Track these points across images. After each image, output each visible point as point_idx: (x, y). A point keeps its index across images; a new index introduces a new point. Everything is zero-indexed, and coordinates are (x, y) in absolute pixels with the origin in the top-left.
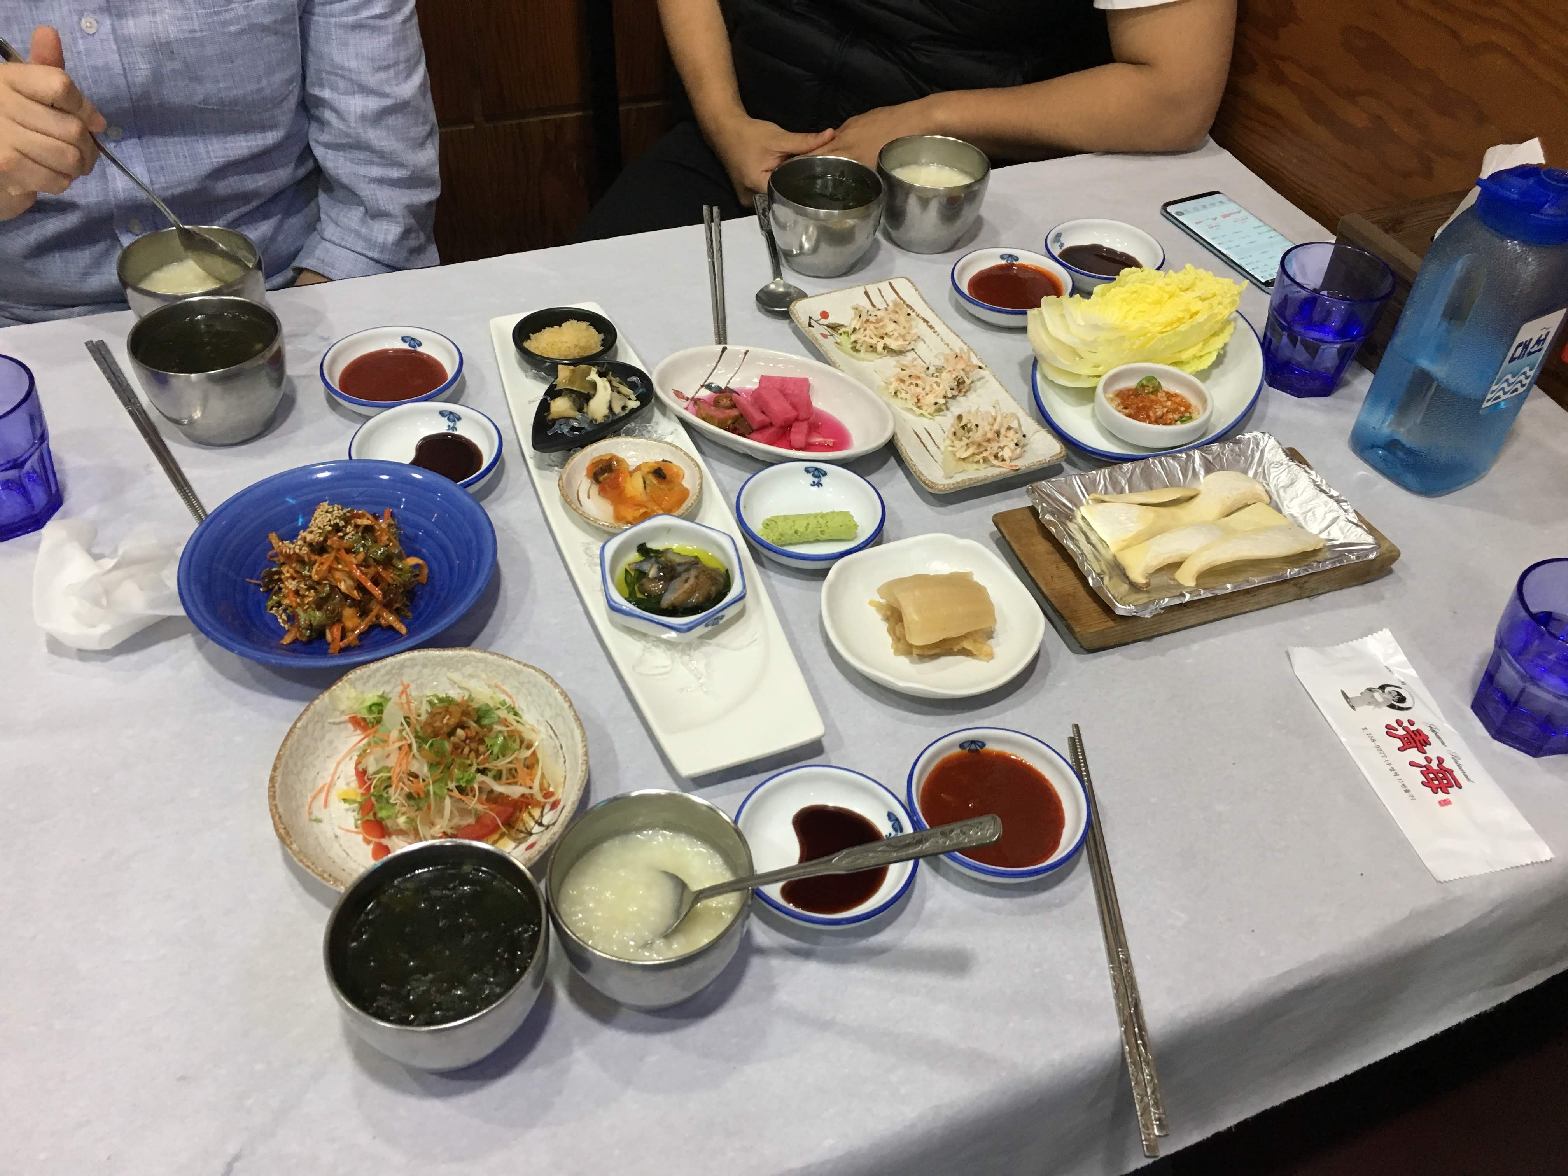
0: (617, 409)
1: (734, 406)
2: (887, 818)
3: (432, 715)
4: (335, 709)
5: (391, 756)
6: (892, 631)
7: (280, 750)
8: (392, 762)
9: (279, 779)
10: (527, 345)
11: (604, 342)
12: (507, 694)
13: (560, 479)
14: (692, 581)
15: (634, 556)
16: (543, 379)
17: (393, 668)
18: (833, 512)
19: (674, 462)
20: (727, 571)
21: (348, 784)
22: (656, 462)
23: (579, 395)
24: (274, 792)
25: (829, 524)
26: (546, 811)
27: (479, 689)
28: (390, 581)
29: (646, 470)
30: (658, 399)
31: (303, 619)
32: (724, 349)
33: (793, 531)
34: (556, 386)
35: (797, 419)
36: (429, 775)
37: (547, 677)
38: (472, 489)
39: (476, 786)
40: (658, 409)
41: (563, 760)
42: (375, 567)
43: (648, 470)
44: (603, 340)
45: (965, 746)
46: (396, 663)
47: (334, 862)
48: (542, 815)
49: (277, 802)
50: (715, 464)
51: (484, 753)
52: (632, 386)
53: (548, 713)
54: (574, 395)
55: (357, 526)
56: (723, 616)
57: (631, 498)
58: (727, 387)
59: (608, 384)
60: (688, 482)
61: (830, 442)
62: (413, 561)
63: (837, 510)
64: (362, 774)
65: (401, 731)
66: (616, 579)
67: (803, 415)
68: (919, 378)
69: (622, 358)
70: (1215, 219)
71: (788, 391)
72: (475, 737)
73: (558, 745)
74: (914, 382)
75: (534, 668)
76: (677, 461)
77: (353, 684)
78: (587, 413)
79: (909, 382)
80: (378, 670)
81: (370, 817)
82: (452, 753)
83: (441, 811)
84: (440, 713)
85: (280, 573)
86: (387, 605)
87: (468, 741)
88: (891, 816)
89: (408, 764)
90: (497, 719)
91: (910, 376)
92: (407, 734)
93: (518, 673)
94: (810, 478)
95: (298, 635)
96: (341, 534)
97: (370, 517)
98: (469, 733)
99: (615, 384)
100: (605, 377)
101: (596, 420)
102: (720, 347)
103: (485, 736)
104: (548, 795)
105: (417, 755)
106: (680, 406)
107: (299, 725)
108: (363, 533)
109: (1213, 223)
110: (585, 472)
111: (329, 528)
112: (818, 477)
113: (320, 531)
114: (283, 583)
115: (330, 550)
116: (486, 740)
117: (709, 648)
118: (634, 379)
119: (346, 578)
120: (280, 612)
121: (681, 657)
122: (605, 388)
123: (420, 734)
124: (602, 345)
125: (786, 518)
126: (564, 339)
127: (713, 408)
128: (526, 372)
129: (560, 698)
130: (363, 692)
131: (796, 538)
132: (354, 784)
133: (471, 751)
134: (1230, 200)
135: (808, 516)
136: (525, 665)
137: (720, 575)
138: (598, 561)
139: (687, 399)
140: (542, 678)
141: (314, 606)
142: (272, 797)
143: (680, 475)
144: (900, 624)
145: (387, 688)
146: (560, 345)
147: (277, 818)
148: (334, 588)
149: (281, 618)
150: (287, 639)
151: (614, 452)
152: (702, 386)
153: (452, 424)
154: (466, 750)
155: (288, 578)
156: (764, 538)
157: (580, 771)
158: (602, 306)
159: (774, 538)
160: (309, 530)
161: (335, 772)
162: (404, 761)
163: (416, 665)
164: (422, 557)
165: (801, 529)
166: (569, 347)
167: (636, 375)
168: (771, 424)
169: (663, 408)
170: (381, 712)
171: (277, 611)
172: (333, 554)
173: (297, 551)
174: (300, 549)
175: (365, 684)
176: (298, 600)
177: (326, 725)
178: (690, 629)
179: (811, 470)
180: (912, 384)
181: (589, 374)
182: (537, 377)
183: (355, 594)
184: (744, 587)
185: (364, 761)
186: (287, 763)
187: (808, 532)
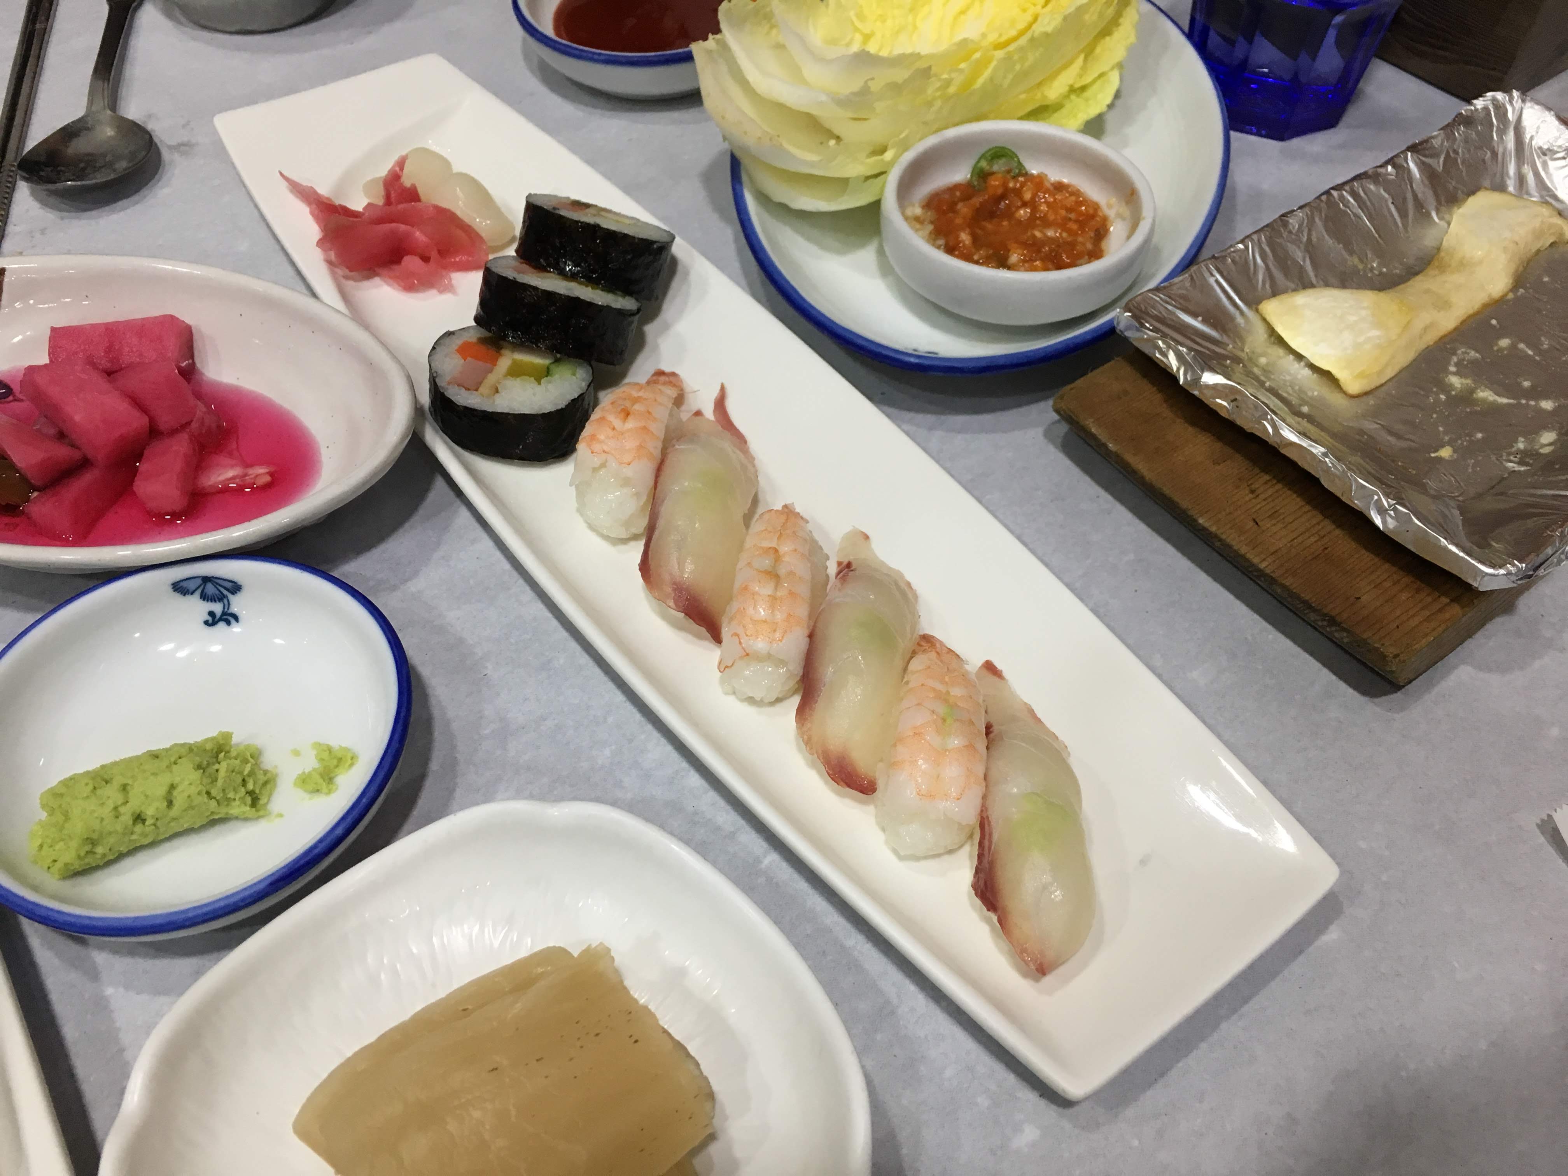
35: (153, 435)
67: (166, 421)
71: (124, 360)
94: (197, 608)
112: (219, 599)
165: (153, 809)
168: (86, 463)
179: (192, 585)
187: (175, 812)
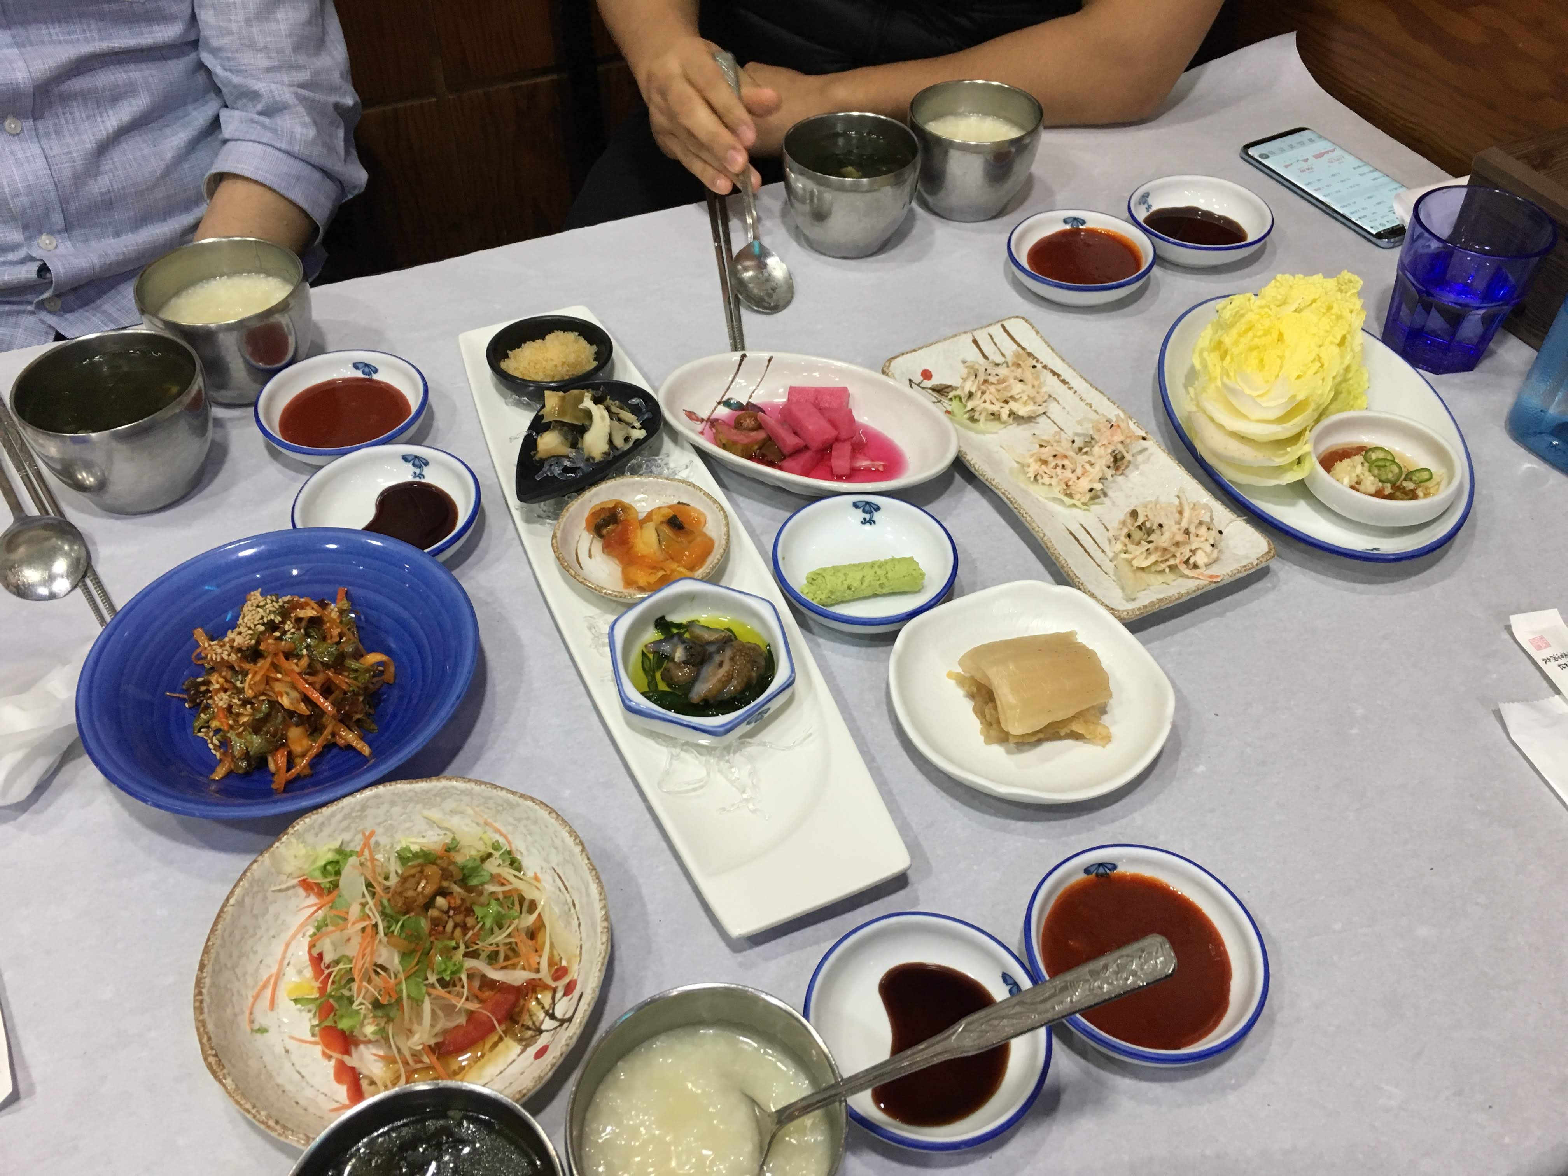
0: (619, 442)
1: (759, 427)
2: (1001, 980)
3: (404, 879)
4: (279, 873)
5: (351, 941)
6: (980, 712)
7: (208, 940)
8: (353, 949)
9: (208, 981)
10: (504, 365)
11: (598, 356)
12: (502, 834)
13: (554, 537)
14: (726, 667)
15: (652, 635)
16: (527, 406)
17: (353, 810)
18: (893, 560)
19: (692, 504)
20: (770, 651)
21: (300, 972)
22: (670, 507)
23: (572, 427)
24: (201, 1002)
25: (889, 575)
26: (559, 994)
27: (466, 829)
28: (345, 687)
29: (658, 518)
30: (667, 424)
31: (238, 746)
32: (744, 356)
33: (846, 586)
34: (543, 416)
35: (837, 439)
36: (400, 969)
37: (552, 811)
38: (442, 557)
39: (464, 977)
40: (667, 434)
41: (576, 922)
42: (324, 671)
43: (662, 519)
44: (596, 353)
45: (1092, 869)
46: (355, 803)
47: (284, 1091)
48: (554, 1003)
49: (205, 1016)
50: (740, 500)
51: (473, 928)
52: (635, 410)
53: (555, 859)
54: (565, 428)
55: (299, 620)
56: (769, 709)
57: (643, 557)
58: (748, 403)
59: (606, 413)
60: (713, 528)
61: (880, 465)
62: (374, 658)
63: (898, 556)
64: (317, 960)
65: (363, 905)
66: (630, 668)
67: (844, 435)
68: (1066, 457)
69: (620, 376)
70: (1306, 160)
71: (822, 405)
72: (460, 907)
73: (570, 901)
74: (1060, 463)
75: (533, 800)
76: (697, 504)
77: (300, 836)
78: (582, 449)
79: (1053, 464)
80: (333, 815)
81: (328, 1023)
82: (430, 934)
83: (419, 1016)
84: (413, 876)
85: (208, 683)
86: (345, 720)
87: (451, 913)
88: (1006, 978)
89: (373, 953)
90: (488, 878)
91: (1055, 456)
92: (370, 909)
93: (512, 806)
94: (860, 515)
95: (232, 767)
96: (277, 634)
97: (315, 606)
98: (452, 901)
99: (614, 409)
100: (600, 403)
101: (593, 459)
102: (737, 356)
103: (473, 903)
104: (560, 972)
105: (385, 939)
106: (693, 431)
107: (232, 901)
108: (305, 630)
109: (1305, 165)
110: (584, 524)
111: (261, 628)
112: (870, 512)
113: (251, 632)
114: (211, 698)
115: (266, 654)
116: (476, 909)
117: (752, 749)
118: (635, 401)
119: (288, 690)
120: (211, 734)
121: (718, 764)
122: (602, 418)
123: (388, 911)
124: (595, 360)
125: (836, 570)
126: (549, 355)
127: (735, 431)
128: (505, 398)
129: (570, 841)
130: (314, 848)
131: (848, 595)
132: (309, 973)
133: (456, 926)
134: (1320, 137)
135: (861, 566)
136: (522, 796)
137: (761, 655)
138: (607, 640)
139: (702, 420)
140: (543, 813)
141: (251, 730)
142: (199, 1009)
143: (700, 522)
144: (990, 705)
145: (347, 836)
146: (544, 363)
147: (205, 1040)
148: (274, 705)
149: (212, 743)
150: (220, 773)
151: (617, 497)
152: (719, 403)
153: (418, 471)
154: (450, 925)
155: (217, 691)
156: (809, 598)
157: (599, 943)
158: (592, 309)
159: (823, 597)
160: (237, 630)
161: (284, 957)
162: (369, 949)
163: (383, 803)
164: (388, 651)
165: (856, 584)
166: (556, 366)
167: (639, 397)
168: (806, 448)
169: (675, 435)
170: (338, 873)
171: (207, 733)
172: (269, 660)
173: (226, 657)
174: (229, 655)
175: (317, 834)
176: (231, 722)
177: (269, 894)
178: (728, 731)
179: (860, 504)
180: (1056, 466)
181: (582, 401)
182: (519, 404)
183: (303, 708)
184: (793, 670)
185: (318, 945)
186: (218, 953)
187: (864, 587)
